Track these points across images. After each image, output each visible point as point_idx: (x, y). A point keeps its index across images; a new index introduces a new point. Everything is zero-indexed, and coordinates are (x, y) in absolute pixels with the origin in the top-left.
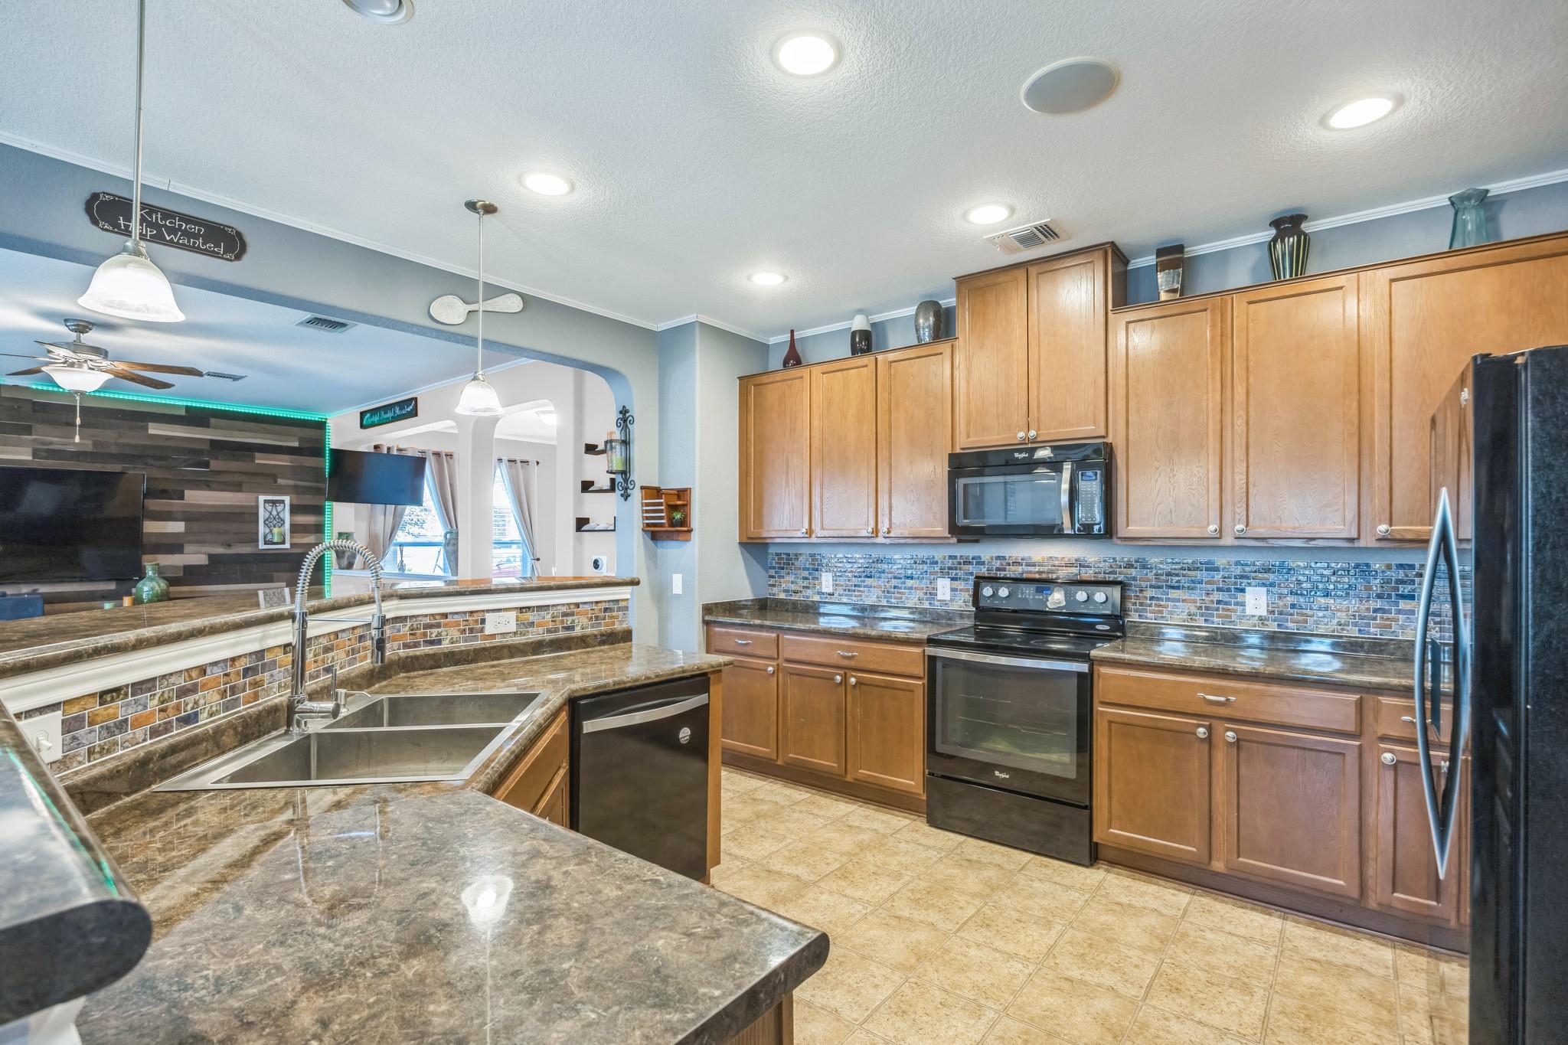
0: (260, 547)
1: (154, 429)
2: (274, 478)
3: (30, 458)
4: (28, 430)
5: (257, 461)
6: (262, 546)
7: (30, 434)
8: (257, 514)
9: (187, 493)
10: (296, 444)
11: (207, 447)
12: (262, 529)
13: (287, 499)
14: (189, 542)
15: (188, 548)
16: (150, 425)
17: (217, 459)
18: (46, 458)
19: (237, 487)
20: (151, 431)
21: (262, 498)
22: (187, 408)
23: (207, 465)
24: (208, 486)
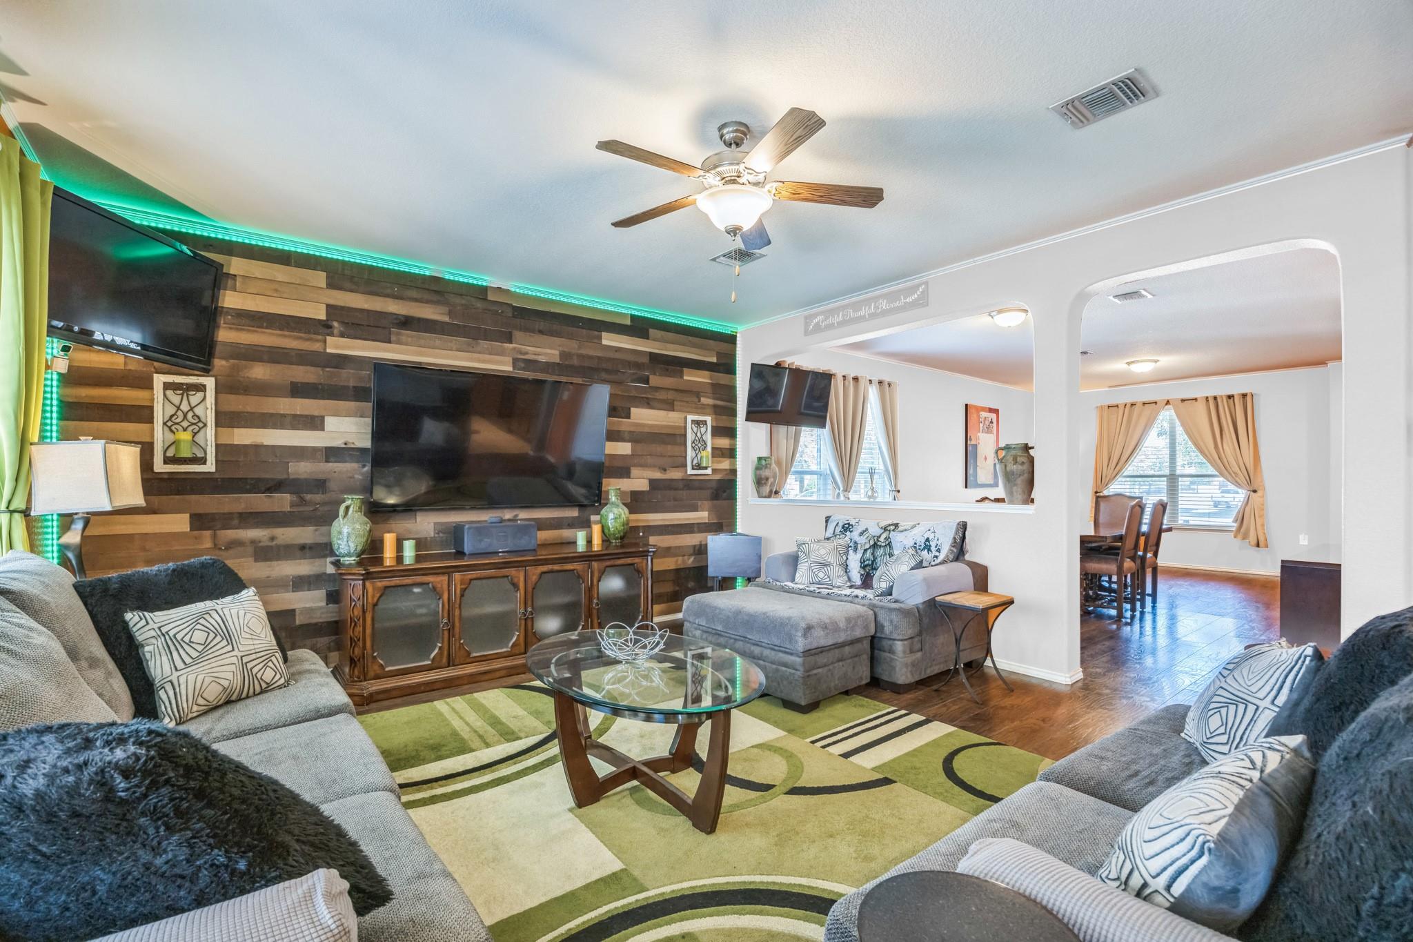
0: (689, 473)
1: (609, 340)
2: (698, 395)
3: (511, 369)
4: (509, 339)
5: (685, 378)
6: (690, 471)
7: (511, 343)
8: (685, 436)
9: (633, 410)
10: (714, 360)
11: (646, 360)
12: (690, 453)
13: (709, 419)
14: (635, 466)
15: (635, 472)
16: (604, 334)
17: (655, 374)
18: (524, 369)
19: (669, 406)
20: (605, 342)
21: (690, 418)
22: (633, 317)
23: (647, 381)
24: (648, 404)
